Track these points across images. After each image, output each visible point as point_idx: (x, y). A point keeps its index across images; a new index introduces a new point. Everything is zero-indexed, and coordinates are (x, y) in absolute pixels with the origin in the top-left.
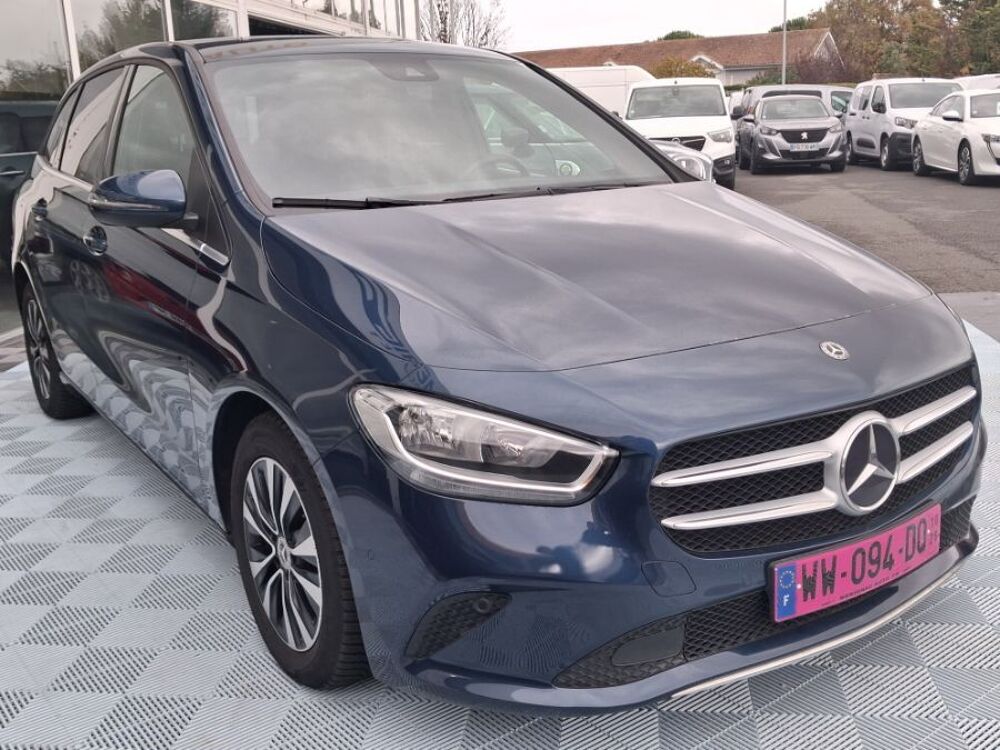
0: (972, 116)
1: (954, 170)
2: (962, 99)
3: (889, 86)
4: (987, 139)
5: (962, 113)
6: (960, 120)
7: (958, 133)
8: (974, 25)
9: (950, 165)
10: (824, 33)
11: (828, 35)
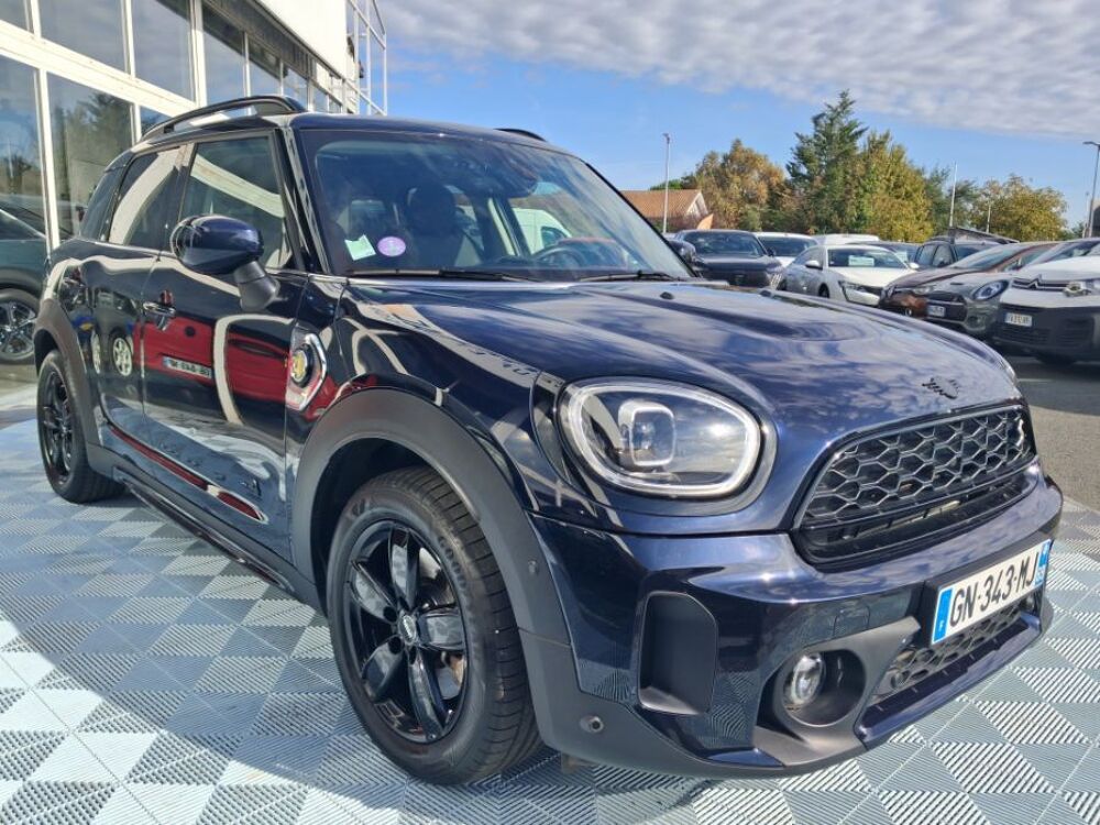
0: (830, 265)
2: (821, 252)
4: (842, 285)
5: (822, 263)
6: (820, 268)
7: (818, 279)
8: (818, 196)
10: (696, 194)
11: (699, 196)
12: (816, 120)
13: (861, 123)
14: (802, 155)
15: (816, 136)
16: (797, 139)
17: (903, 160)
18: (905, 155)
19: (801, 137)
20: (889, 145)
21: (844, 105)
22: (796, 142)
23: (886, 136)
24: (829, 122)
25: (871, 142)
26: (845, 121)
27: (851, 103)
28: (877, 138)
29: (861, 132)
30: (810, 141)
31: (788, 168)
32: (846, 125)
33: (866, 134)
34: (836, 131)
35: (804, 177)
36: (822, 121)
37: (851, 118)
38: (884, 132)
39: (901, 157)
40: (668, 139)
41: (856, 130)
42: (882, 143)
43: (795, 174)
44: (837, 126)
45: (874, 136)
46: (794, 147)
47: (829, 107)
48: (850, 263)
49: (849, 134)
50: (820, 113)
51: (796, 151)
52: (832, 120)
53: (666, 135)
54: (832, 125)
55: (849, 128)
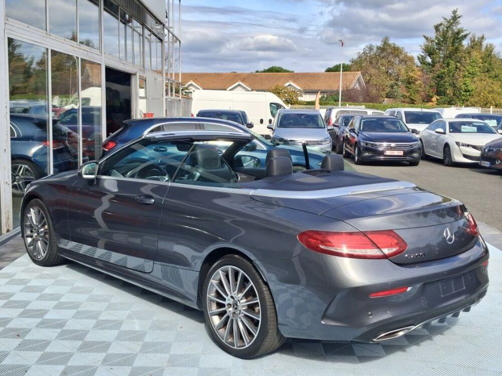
0: (450, 132)
1: (441, 158)
2: (444, 123)
3: (405, 112)
4: (458, 143)
5: (445, 130)
6: (444, 133)
7: (443, 140)
8: (438, 77)
9: (440, 156)
10: (357, 73)
11: (360, 76)
12: (437, 28)
13: (465, 30)
15: (437, 38)
17: (492, 54)
18: (494, 50)
19: (427, 38)
20: (485, 43)
21: (455, 18)
23: (483, 38)
24: (445, 29)
25: (473, 41)
26: (455, 29)
27: (459, 17)
28: (476, 39)
29: (465, 36)
30: (432, 41)
32: (456, 31)
33: (469, 37)
34: (450, 34)
36: (441, 28)
37: (459, 27)
38: (480, 35)
39: (491, 51)
40: (343, 44)
41: (463, 34)
43: (423, 62)
44: (450, 32)
45: (474, 38)
46: (422, 45)
47: (445, 19)
48: (462, 130)
49: (458, 37)
50: (439, 23)
51: (423, 47)
52: (447, 28)
53: (341, 41)
54: (447, 31)
55: (458, 33)
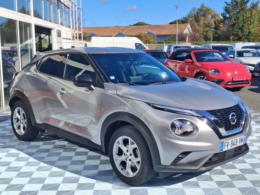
0: (237, 57)
2: (234, 52)
3: (212, 46)
6: (234, 58)
8: (233, 25)
10: (187, 25)
11: (189, 26)
14: (227, 10)
15: (232, 3)
16: (225, 3)
22: (225, 5)
23: (258, 2)
29: (248, 1)
30: (230, 4)
31: (222, 15)
33: (251, 1)
35: (228, 18)
40: (177, 7)
42: (256, 4)
43: (225, 17)
45: (253, 2)
46: (224, 7)
48: (244, 56)
49: (244, 2)
53: (176, 6)
